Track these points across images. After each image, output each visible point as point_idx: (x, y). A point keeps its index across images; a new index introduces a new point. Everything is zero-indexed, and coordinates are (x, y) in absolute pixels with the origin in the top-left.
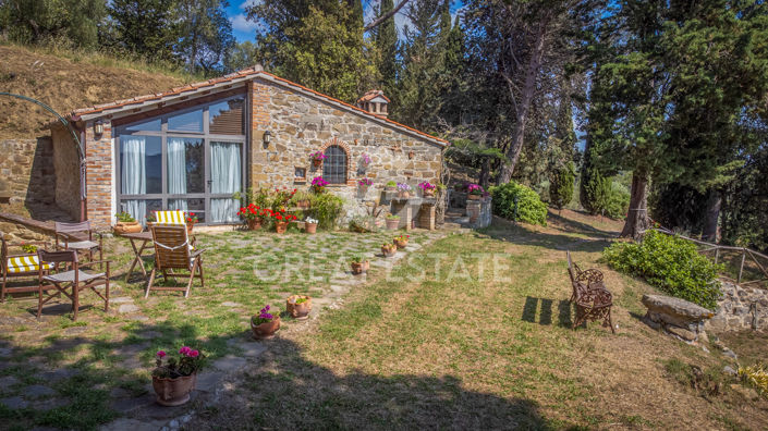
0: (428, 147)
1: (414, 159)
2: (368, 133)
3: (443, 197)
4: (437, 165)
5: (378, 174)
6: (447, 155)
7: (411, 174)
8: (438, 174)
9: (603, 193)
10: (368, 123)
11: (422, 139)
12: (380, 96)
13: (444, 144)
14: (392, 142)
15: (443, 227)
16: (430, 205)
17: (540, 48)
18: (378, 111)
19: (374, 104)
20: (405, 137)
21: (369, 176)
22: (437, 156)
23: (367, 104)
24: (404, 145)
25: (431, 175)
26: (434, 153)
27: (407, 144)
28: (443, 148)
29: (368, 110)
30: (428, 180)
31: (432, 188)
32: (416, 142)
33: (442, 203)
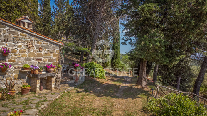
0: (51, 45)
1: (43, 52)
2: (7, 34)
3: (60, 71)
4: (56, 55)
5: (16, 60)
6: (63, 50)
7: (41, 60)
8: (58, 60)
9: (117, 64)
10: (7, 28)
11: (47, 41)
12: (27, 19)
13: (61, 44)
14: (27, 41)
15: (59, 88)
16: (52, 77)
17: (102, 11)
18: (26, 27)
19: (24, 23)
20: (36, 39)
21: (9, 61)
22: (56, 51)
23: (19, 22)
24: (36, 44)
25: (53, 60)
26: (55, 49)
27: (38, 43)
28: (60, 46)
29: (20, 25)
30: (52, 63)
31: (53, 67)
32: (43, 42)
33: (60, 75)
